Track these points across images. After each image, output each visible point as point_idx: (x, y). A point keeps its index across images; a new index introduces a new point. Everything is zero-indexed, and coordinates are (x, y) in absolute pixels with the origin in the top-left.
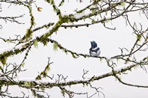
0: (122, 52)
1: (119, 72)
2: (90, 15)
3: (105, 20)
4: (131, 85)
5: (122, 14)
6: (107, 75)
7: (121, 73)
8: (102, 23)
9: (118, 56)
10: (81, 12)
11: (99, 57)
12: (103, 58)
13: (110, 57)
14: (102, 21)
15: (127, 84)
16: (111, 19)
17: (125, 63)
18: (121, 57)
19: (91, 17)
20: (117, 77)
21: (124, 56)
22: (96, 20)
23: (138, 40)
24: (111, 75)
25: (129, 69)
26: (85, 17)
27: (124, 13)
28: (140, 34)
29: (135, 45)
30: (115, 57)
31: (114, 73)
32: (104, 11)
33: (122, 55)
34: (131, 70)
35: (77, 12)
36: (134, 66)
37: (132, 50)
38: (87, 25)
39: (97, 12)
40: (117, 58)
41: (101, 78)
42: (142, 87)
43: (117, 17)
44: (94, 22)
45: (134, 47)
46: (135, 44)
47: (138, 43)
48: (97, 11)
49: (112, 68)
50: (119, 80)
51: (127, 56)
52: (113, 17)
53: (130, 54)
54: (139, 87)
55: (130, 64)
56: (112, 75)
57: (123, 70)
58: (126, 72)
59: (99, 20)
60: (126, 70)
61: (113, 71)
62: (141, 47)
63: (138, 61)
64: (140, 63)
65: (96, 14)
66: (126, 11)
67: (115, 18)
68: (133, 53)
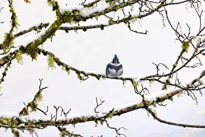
0: (158, 70)
1: (153, 103)
2: (106, 11)
3: (130, 18)
4: (172, 124)
5: (157, 10)
6: (134, 108)
7: (157, 104)
8: (126, 23)
9: (151, 77)
10: (91, 5)
11: (122, 79)
12: (128, 79)
13: (138, 79)
14: (126, 20)
15: (165, 122)
16: (141, 17)
17: (163, 89)
18: (156, 78)
19: (107, 14)
20: (150, 111)
21: (160, 76)
22: (115, 19)
23: (184, 50)
24: (140, 107)
25: (170, 97)
26: (98, 14)
27: (159, 7)
28: (187, 40)
29: (178, 59)
30: (147, 79)
31: (145, 104)
32: (128, 4)
33: (157, 75)
34: (172, 100)
35: (85, 6)
36: (177, 92)
37: (174, 67)
38: (102, 27)
39: (116, 6)
40: (150, 80)
41: (125, 112)
42: (191, 126)
43: (150, 14)
44: (111, 22)
45: (177, 62)
46: (179, 57)
48: (117, 4)
49: (143, 96)
50: (153, 115)
51: (165, 76)
52: (142, 14)
53: (171, 74)
54: (185, 126)
55: (171, 89)
56: (143, 108)
57: (159, 100)
58: (164, 103)
59: (121, 18)
60: (164, 99)
61: (143, 101)
62: (189, 61)
65: (114, 9)
66: (163, 4)
67: (147, 15)
68: (175, 72)
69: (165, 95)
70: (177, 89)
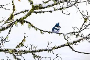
0: (74, 30)
1: (72, 44)
2: (53, 5)
3: (63, 8)
4: (80, 52)
5: (74, 5)
6: (64, 46)
7: (73, 44)
8: (61, 10)
9: (71, 33)
10: (47, 2)
11: (59, 33)
12: (62, 34)
13: (66, 33)
15: (77, 52)
17: (76, 38)
18: (73, 33)
19: (53, 6)
20: (70, 47)
23: (85, 22)
24: (66, 45)
26: (49, 6)
28: (86, 18)
30: (69, 33)
32: (62, 2)
35: (44, 3)
36: (82, 39)
37: (81, 28)
38: (51, 12)
39: (57, 3)
40: (71, 34)
41: (60, 47)
42: (87, 53)
43: (71, 6)
44: (55, 10)
45: (82, 27)
46: (83, 25)
47: (85, 24)
48: (58, 2)
49: (68, 41)
50: (72, 49)
51: (77, 32)
52: (68, 6)
53: (80, 31)
54: (85, 53)
55: (79, 38)
56: (68, 45)
57: (74, 42)
58: (77, 44)
59: (59, 8)
60: (76, 42)
61: (68, 42)
62: (87, 26)
63: (85, 36)
64: (86, 38)
66: (77, 2)
67: (70, 7)
68: (81, 31)
69: (77, 40)
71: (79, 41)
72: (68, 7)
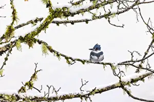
0: (133, 56)
1: (128, 83)
2: (91, 8)
3: (110, 14)
4: (143, 100)
5: (132, 7)
6: (113, 87)
7: (131, 84)
8: (106, 18)
9: (126, 62)
10: (78, 3)
11: (103, 63)
12: (108, 64)
13: (116, 64)
14: (107, 16)
15: (138, 99)
16: (118, 13)
17: (136, 72)
18: (131, 63)
20: (125, 90)
21: (134, 62)
22: (98, 15)
24: (117, 87)
25: (142, 79)
26: (84, 11)
27: (134, 6)
29: (149, 48)
30: (123, 63)
31: (121, 84)
32: (108, 3)
33: (132, 61)
34: (143, 81)
35: (73, 4)
36: (148, 75)
37: (146, 54)
38: (87, 21)
39: (98, 4)
40: (126, 65)
41: (105, 90)
43: (126, 10)
44: (95, 17)
45: (148, 50)
46: (150, 46)
48: (99, 2)
49: (120, 78)
50: (128, 93)
51: (138, 61)
52: (120, 11)
53: (143, 60)
55: (143, 72)
56: (120, 87)
57: (133, 81)
59: (102, 14)
60: (137, 80)
61: (120, 81)
65: (97, 7)
66: (137, 3)
67: (124, 12)
68: (147, 58)
69: (138, 77)
70: (148, 72)
71: (143, 78)
72: (120, 13)
